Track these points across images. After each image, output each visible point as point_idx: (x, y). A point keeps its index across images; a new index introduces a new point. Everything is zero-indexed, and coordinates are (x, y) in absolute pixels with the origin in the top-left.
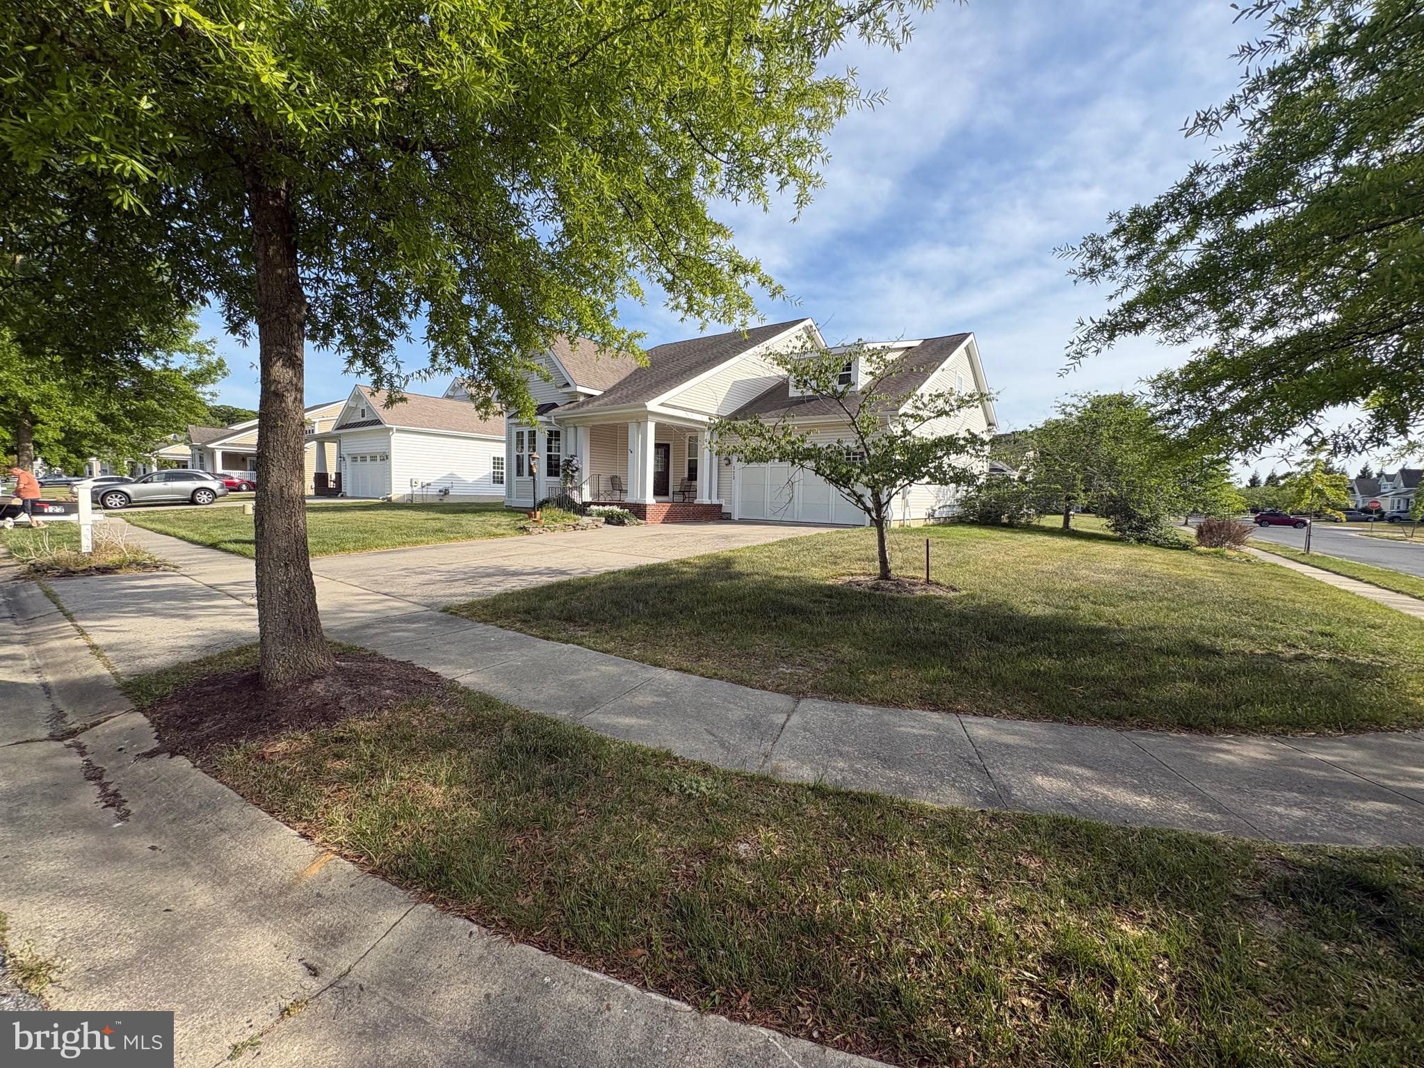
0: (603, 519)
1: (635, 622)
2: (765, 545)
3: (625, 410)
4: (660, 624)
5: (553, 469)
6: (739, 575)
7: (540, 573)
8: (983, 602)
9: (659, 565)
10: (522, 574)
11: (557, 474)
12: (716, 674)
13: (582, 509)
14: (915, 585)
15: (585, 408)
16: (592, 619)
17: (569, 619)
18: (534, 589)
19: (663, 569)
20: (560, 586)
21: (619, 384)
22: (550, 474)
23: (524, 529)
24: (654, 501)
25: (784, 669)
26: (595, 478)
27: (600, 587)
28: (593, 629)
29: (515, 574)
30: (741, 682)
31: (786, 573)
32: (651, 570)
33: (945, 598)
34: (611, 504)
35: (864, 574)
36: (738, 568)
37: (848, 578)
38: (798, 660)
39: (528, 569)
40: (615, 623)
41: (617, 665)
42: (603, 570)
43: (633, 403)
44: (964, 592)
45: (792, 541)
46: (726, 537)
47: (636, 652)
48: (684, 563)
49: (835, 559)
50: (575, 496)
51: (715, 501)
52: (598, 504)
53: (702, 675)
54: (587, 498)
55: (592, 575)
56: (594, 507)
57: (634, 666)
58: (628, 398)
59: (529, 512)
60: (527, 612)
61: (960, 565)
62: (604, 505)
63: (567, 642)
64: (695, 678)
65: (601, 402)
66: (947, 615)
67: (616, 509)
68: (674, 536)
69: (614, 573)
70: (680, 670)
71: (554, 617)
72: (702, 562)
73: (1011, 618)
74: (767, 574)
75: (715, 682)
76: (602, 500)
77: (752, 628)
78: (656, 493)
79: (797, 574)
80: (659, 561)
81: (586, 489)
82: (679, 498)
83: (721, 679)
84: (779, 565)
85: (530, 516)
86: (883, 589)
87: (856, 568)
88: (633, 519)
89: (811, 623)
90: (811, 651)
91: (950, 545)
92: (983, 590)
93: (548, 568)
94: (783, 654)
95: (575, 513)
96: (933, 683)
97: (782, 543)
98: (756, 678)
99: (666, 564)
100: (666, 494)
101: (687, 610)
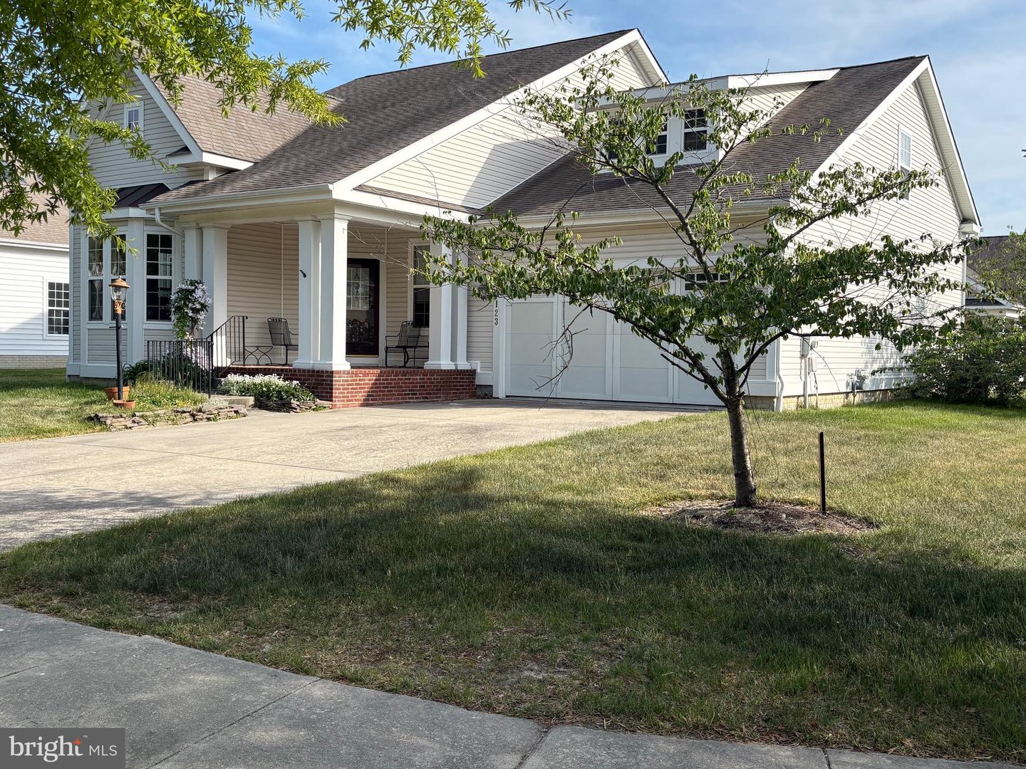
0: (251, 400)
1: (275, 591)
2: (542, 445)
3: (291, 198)
4: (319, 594)
5: (158, 305)
6: (484, 501)
7: (114, 504)
8: (917, 546)
9: (341, 484)
10: (80, 505)
11: (165, 316)
12: (405, 685)
13: (211, 381)
14: (798, 516)
15: (218, 193)
16: (195, 589)
17: (155, 589)
18: (98, 534)
19: (345, 493)
20: (146, 526)
21: (283, 149)
22: (152, 315)
23: (95, 420)
24: (346, 366)
25: (534, 673)
26: (238, 323)
27: (220, 528)
28: (194, 607)
29: (66, 506)
30: (447, 697)
31: (567, 496)
32: (321, 495)
33: (849, 540)
34: (266, 372)
35: (712, 497)
36: (486, 487)
37: (680, 505)
38: (561, 655)
39: (90, 497)
40: (237, 594)
41: (226, 671)
42: (233, 496)
43: (306, 185)
44: (886, 529)
45: (593, 437)
46: (475, 431)
47: (267, 647)
48: (387, 479)
49: (664, 469)
50: (199, 357)
51: (463, 364)
52: (242, 372)
53: (381, 687)
54: (221, 358)
55: (209, 506)
56: (232, 378)
57: (257, 674)
58: (298, 176)
59: (108, 387)
60: (75, 576)
61: (889, 478)
62: (253, 373)
63: (140, 631)
64: (365, 692)
65: (249, 182)
66: (847, 570)
67: (276, 381)
68: (381, 429)
69: (252, 500)
70: (342, 678)
71: (125, 586)
72: (418, 479)
73: (958, 574)
74: (535, 499)
75: (402, 699)
76: (251, 363)
77: (487, 599)
78: (352, 349)
79: (589, 498)
80: (341, 477)
81: (220, 343)
82: (396, 359)
83: (415, 693)
84: (559, 481)
85: (111, 396)
86: (739, 524)
87: (699, 485)
88: (308, 398)
89: (596, 588)
90: (586, 640)
91: (881, 440)
92: (920, 524)
93: (128, 494)
94: (535, 646)
95: (198, 387)
96: (791, 693)
97: (573, 441)
98: (479, 690)
99: (352, 483)
100: (373, 350)
101: (374, 568)
